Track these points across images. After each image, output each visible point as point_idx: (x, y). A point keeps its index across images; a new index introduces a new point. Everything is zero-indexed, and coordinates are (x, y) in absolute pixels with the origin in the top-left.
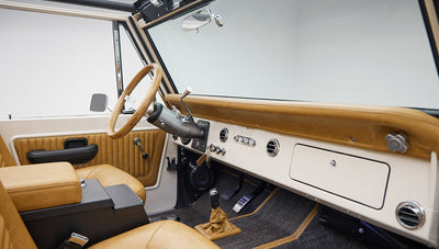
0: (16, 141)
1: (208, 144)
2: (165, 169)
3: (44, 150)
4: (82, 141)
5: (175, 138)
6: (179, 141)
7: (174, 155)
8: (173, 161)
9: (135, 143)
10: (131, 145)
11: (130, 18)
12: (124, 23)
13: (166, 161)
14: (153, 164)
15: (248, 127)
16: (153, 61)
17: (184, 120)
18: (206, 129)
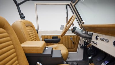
0: (42, 36)
1: (92, 41)
2: (80, 48)
3: (48, 39)
4: (56, 37)
5: (83, 38)
6: (84, 39)
7: (83, 44)
8: (82, 45)
9: (71, 39)
10: (69, 39)
11: (71, 3)
12: (69, 5)
13: (80, 45)
14: (76, 46)
15: (106, 35)
16: (74, 14)
17: (83, 32)
18: (91, 36)
